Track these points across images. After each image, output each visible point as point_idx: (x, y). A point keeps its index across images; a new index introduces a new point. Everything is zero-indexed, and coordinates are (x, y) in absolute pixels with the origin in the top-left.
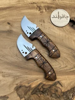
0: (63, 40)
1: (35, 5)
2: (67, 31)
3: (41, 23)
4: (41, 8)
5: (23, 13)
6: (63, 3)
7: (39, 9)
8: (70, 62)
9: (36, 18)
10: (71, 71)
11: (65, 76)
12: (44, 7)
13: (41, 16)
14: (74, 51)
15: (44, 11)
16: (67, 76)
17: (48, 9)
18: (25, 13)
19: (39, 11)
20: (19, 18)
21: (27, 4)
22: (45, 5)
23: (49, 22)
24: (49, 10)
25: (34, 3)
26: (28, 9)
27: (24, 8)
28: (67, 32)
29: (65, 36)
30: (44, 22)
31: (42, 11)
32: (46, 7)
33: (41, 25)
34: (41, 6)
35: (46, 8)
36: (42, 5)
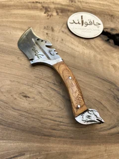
0: (90, 63)
1: (39, 5)
2: (98, 47)
3: (46, 31)
4: (49, 10)
5: (15, 14)
6: (90, 6)
7: (44, 11)
8: (108, 110)
9: (37, 23)
10: (112, 134)
11: (98, 146)
12: (55, 8)
13: (47, 20)
14: (116, 86)
15: (55, 14)
16: (102, 147)
17: (62, 12)
18: (18, 14)
19: (45, 13)
20: (4, 20)
21: (25, 3)
22: (56, 6)
23: (63, 32)
24: (64, 14)
25: (37, 2)
26: (25, 9)
27: (19, 8)
28: (98, 50)
29: (95, 56)
30: (53, 30)
31: (50, 13)
32: (59, 9)
33: (47, 34)
34: (49, 8)
35: (58, 11)
36: (52, 6)
